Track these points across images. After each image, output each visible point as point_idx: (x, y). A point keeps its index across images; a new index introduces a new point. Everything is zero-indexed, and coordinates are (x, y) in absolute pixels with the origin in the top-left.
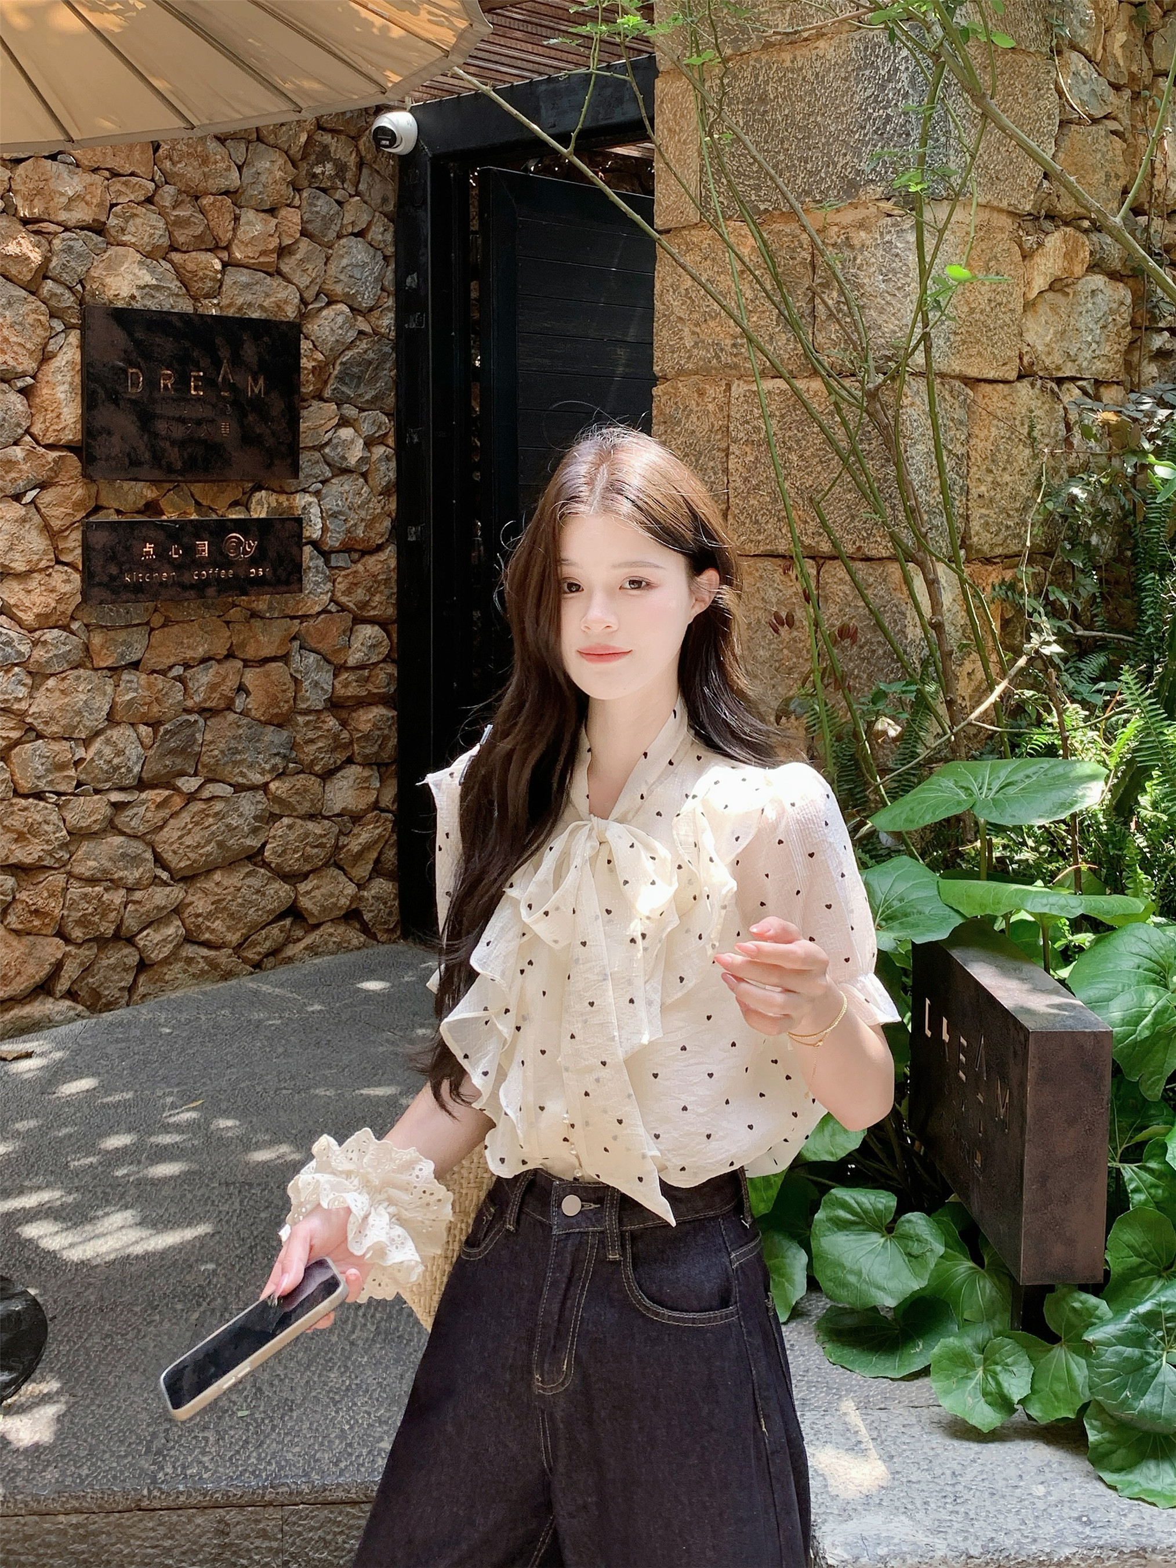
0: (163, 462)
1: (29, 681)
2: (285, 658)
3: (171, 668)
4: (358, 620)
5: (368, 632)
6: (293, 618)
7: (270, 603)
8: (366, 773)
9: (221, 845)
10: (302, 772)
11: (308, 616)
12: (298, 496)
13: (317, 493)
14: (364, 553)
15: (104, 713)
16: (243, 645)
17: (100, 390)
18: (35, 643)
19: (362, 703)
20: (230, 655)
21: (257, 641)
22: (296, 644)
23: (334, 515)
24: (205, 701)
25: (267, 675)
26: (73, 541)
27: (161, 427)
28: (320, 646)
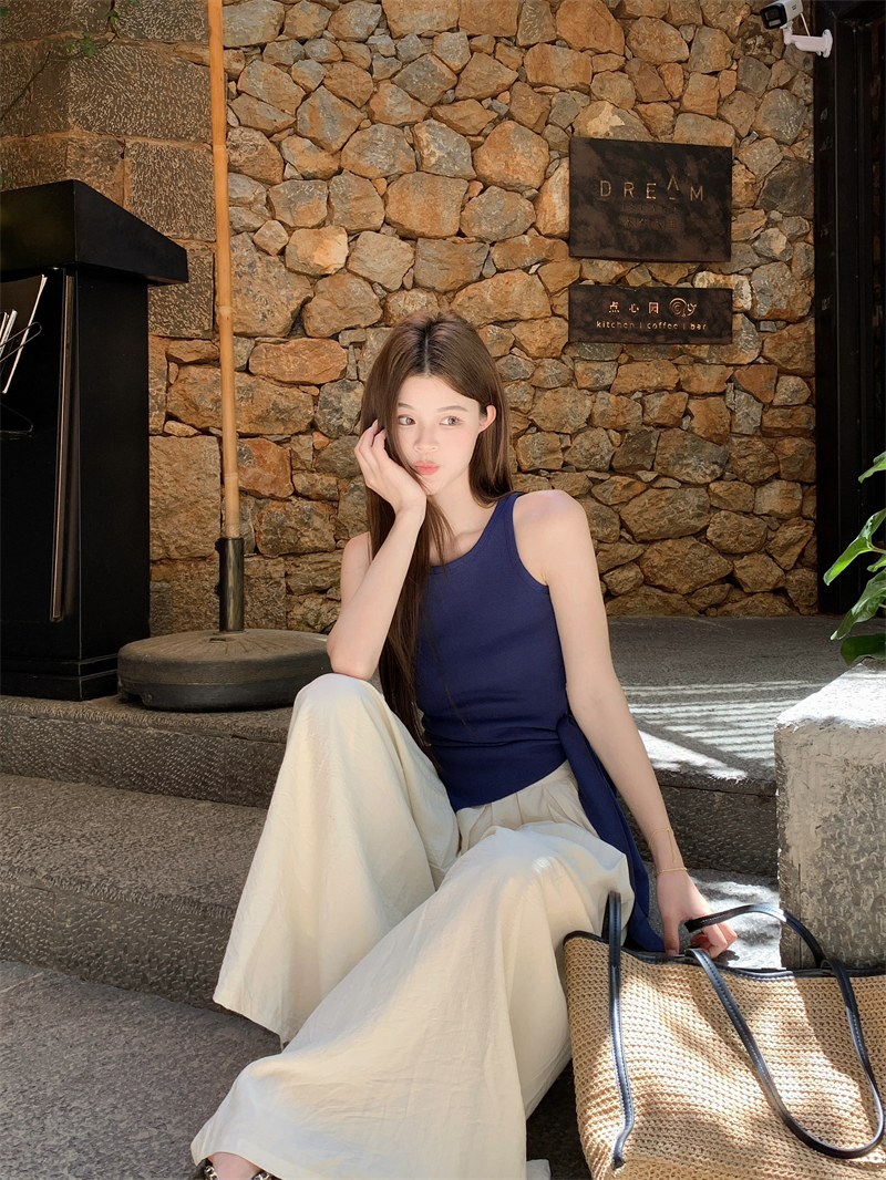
0: (625, 246)
1: (532, 391)
2: (723, 394)
3: (633, 392)
4: (783, 372)
5: (791, 382)
6: (728, 365)
7: (709, 353)
8: (791, 486)
9: (670, 520)
10: (737, 479)
11: (741, 365)
12: (732, 276)
13: (749, 275)
14: (788, 323)
15: (584, 418)
16: (688, 381)
17: (581, 196)
18: (537, 366)
19: (787, 433)
20: (679, 388)
21: (699, 379)
22: (731, 385)
23: (762, 292)
24: (659, 418)
25: (707, 405)
26: (563, 300)
27: (625, 221)
28: (749, 388)
